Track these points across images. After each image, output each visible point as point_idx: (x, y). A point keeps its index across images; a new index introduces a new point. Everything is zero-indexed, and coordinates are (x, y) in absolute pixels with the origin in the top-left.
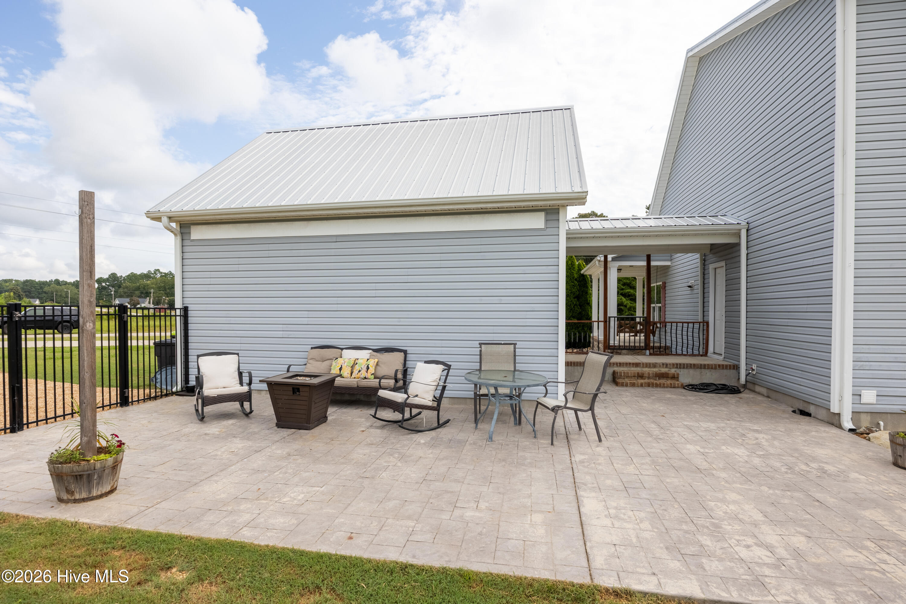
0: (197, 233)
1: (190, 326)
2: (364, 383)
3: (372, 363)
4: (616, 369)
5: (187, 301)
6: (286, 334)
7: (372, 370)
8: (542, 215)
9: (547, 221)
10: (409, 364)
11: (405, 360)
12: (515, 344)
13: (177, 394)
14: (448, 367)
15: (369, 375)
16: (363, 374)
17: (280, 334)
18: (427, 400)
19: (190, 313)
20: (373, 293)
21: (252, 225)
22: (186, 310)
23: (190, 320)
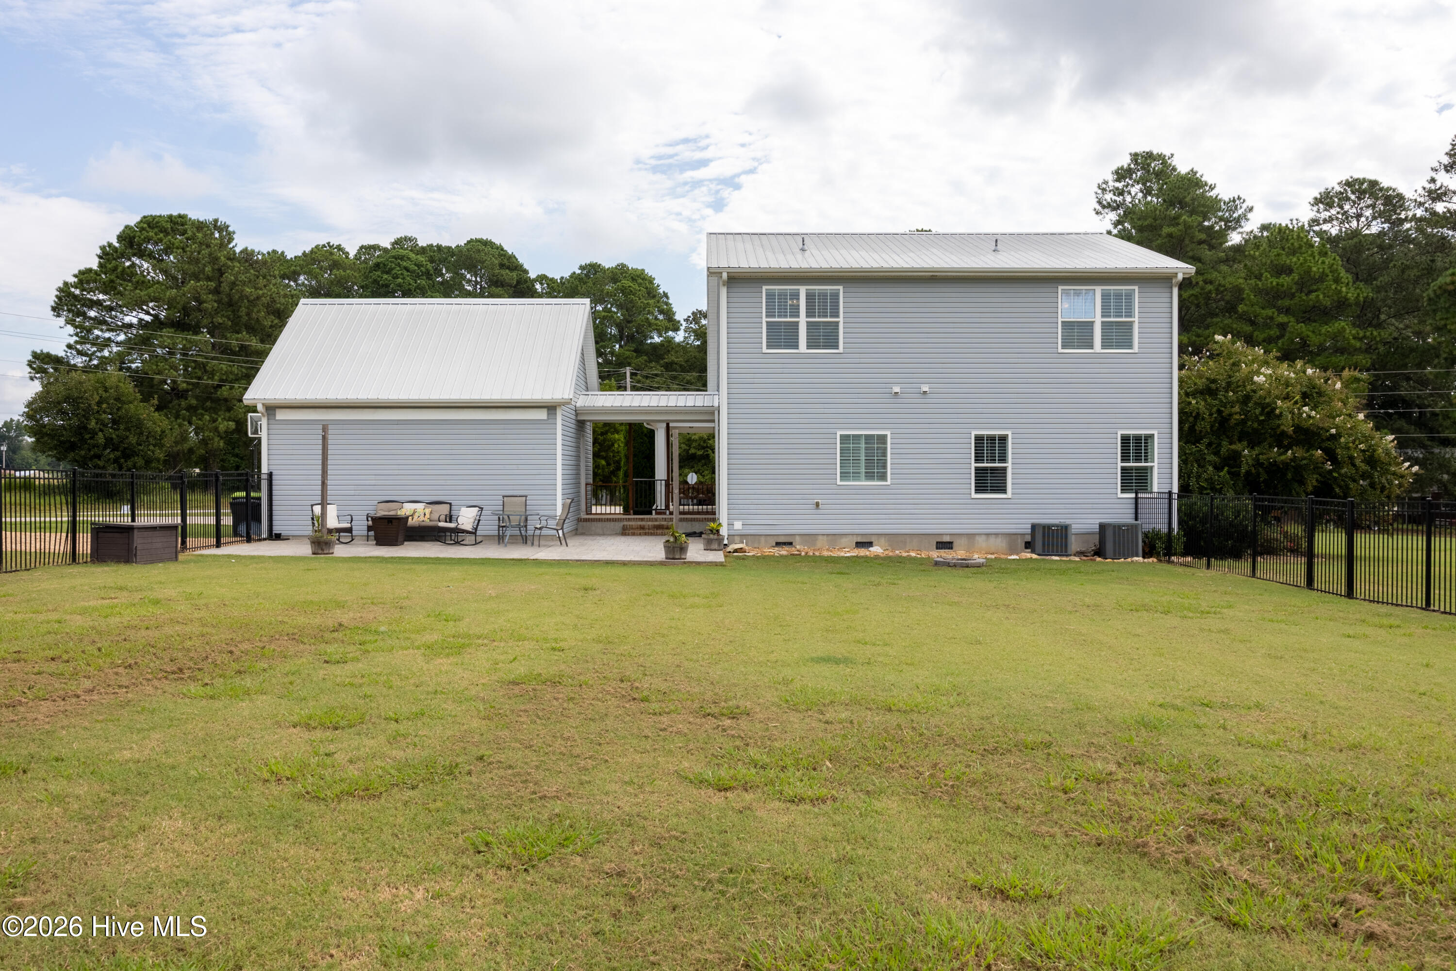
0: (281, 415)
1: (274, 487)
2: (423, 524)
3: (428, 511)
4: (625, 523)
5: (272, 467)
6: (357, 492)
7: (428, 516)
8: (545, 410)
9: (548, 414)
10: (453, 513)
11: (450, 510)
12: (526, 496)
13: (265, 539)
14: (482, 509)
15: (426, 519)
16: (422, 518)
17: (352, 492)
18: (468, 527)
19: (274, 477)
20: (426, 462)
21: (330, 410)
22: (270, 475)
23: (274, 482)
